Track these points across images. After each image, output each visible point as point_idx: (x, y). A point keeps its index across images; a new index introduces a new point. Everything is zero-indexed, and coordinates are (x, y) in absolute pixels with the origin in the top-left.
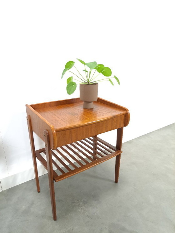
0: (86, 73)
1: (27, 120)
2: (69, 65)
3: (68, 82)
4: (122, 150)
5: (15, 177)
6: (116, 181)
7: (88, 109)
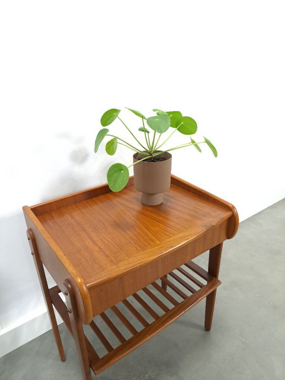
0: (147, 133)
1: (29, 239)
2: (109, 117)
3: (109, 148)
4: (220, 277)
5: (15, 333)
6: (208, 326)
7: (152, 206)
